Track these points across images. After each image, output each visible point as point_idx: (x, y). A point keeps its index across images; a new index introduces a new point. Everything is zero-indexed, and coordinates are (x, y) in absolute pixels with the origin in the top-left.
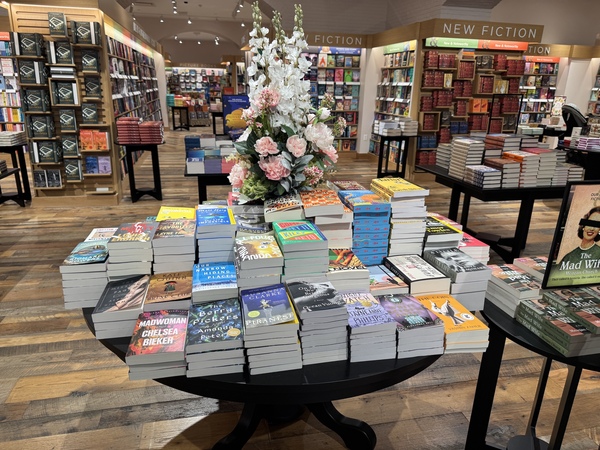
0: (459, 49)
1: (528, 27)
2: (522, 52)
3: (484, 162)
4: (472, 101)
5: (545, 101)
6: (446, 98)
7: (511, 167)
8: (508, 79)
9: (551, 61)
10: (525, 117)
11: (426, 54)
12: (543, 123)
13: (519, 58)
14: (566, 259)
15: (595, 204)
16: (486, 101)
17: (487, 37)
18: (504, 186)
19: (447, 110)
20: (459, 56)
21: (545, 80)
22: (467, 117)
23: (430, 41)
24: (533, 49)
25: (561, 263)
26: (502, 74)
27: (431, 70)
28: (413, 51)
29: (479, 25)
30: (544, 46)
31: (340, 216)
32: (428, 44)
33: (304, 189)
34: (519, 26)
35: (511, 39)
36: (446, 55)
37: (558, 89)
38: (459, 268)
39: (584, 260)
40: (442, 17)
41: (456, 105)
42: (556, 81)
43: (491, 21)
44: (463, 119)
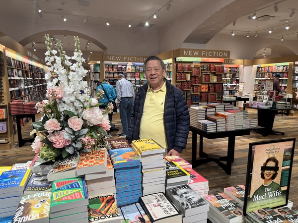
0: (192, 62)
1: (223, 52)
2: (222, 63)
3: (207, 118)
4: (201, 86)
5: (235, 84)
6: (188, 85)
7: (220, 120)
8: (217, 75)
9: (236, 66)
10: (227, 92)
11: (177, 65)
12: (235, 95)
13: (221, 66)
14: (256, 193)
15: (269, 156)
16: (207, 86)
17: (205, 56)
18: (218, 131)
19: (189, 91)
20: (193, 66)
21: (234, 75)
22: (199, 94)
23: (178, 59)
24: (227, 62)
25: (253, 196)
26: (214, 73)
27: (180, 72)
28: (171, 64)
29: (200, 51)
30: (232, 60)
31: (104, 173)
32: (177, 60)
33: (84, 151)
34: (219, 51)
35: (216, 57)
36: (186, 65)
37: (240, 79)
38: (187, 205)
39: (267, 192)
40: (183, 48)
41: (193, 88)
42: (239, 75)
43: (206, 49)
44: (197, 95)
